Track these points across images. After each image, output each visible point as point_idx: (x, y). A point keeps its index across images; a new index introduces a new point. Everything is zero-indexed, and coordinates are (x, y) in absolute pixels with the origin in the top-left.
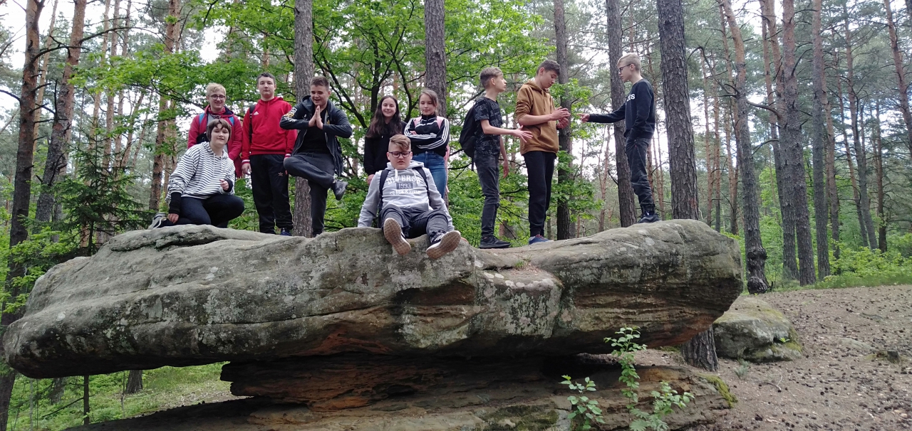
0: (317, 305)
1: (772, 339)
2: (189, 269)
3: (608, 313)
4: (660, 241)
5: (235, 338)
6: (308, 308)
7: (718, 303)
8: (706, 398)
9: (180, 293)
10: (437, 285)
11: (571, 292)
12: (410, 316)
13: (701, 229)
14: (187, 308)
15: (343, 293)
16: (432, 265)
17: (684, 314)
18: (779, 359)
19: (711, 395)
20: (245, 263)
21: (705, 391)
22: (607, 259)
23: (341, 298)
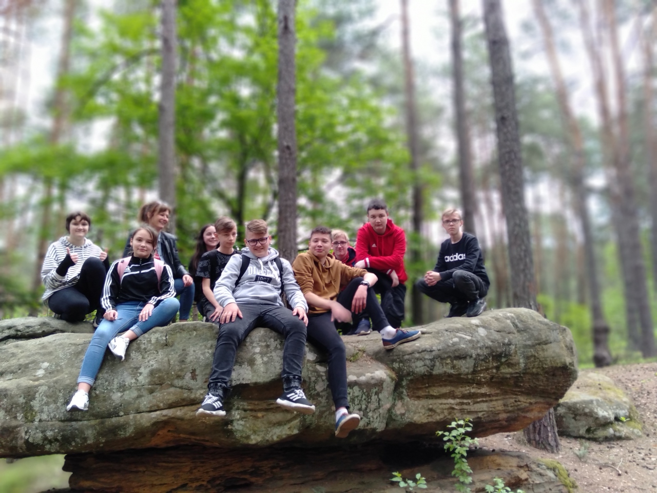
0: (145, 402)
1: (612, 417)
2: (20, 365)
3: (441, 404)
4: (492, 331)
5: (62, 436)
6: (136, 406)
7: (553, 391)
8: (545, 485)
9: (9, 390)
10: (268, 380)
11: (404, 383)
12: (240, 411)
13: (533, 319)
14: (14, 406)
15: (172, 390)
16: (263, 360)
17: (519, 403)
18: (620, 438)
19: (550, 482)
20: (76, 359)
21: (544, 478)
22: (439, 350)
23: (169, 394)
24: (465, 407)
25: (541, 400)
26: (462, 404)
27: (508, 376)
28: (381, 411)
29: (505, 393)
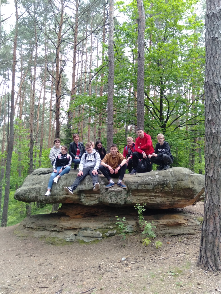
0: (61, 193)
3: (142, 198)
4: (161, 176)
6: (59, 194)
9: (36, 188)
11: (130, 191)
12: (83, 196)
14: (37, 191)
16: (88, 184)
17: (174, 199)
19: (196, 225)
22: (140, 182)
24: (152, 199)
25: (184, 198)
26: (151, 198)
27: (167, 191)
28: (122, 199)
29: (168, 195)
